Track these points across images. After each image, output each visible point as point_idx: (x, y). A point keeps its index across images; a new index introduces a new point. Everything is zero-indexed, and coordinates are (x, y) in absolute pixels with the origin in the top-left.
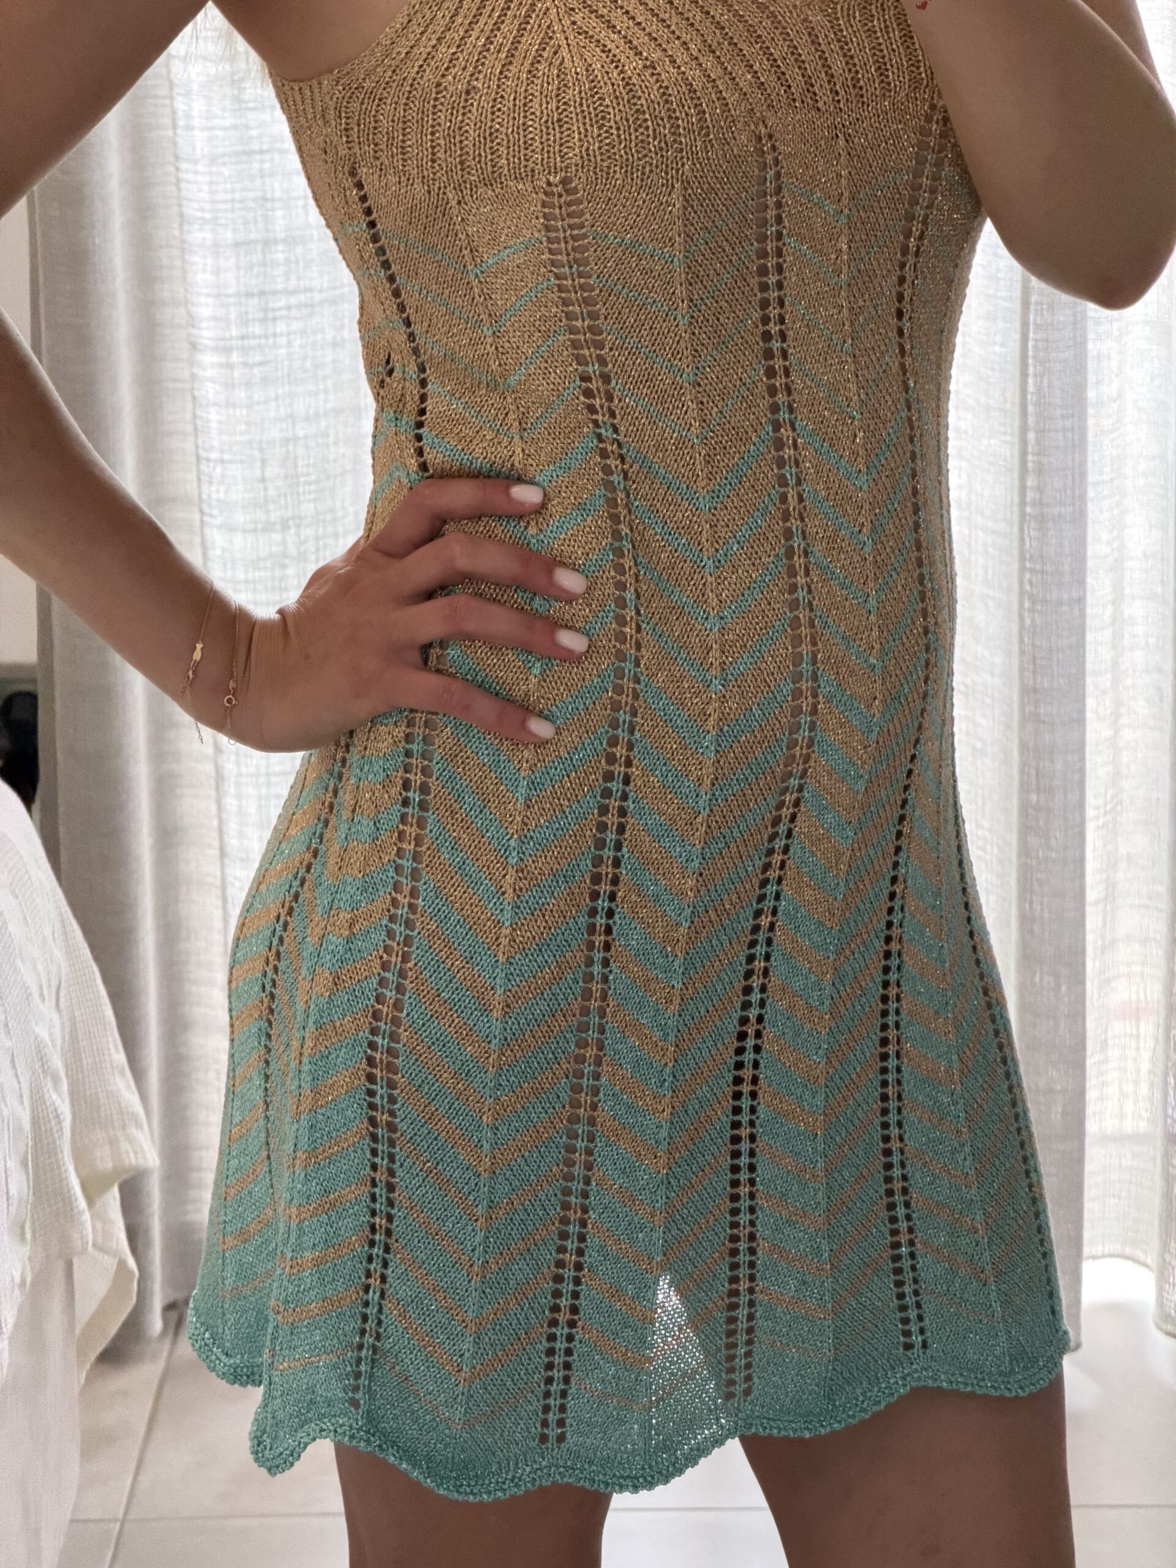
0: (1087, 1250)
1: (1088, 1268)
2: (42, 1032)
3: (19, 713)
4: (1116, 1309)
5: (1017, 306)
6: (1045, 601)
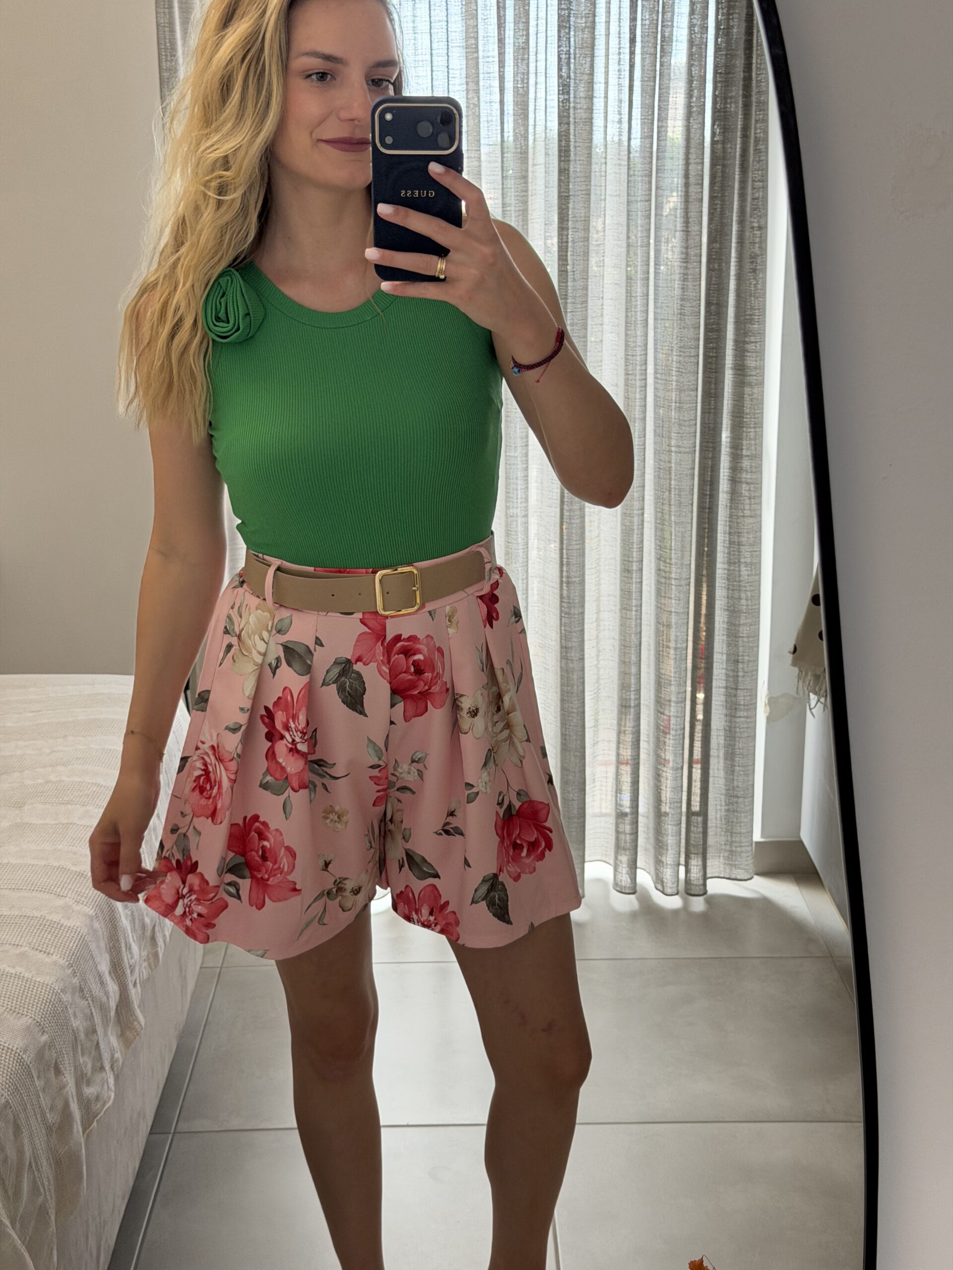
0: (587, 858)
1: (587, 865)
4: (599, 880)
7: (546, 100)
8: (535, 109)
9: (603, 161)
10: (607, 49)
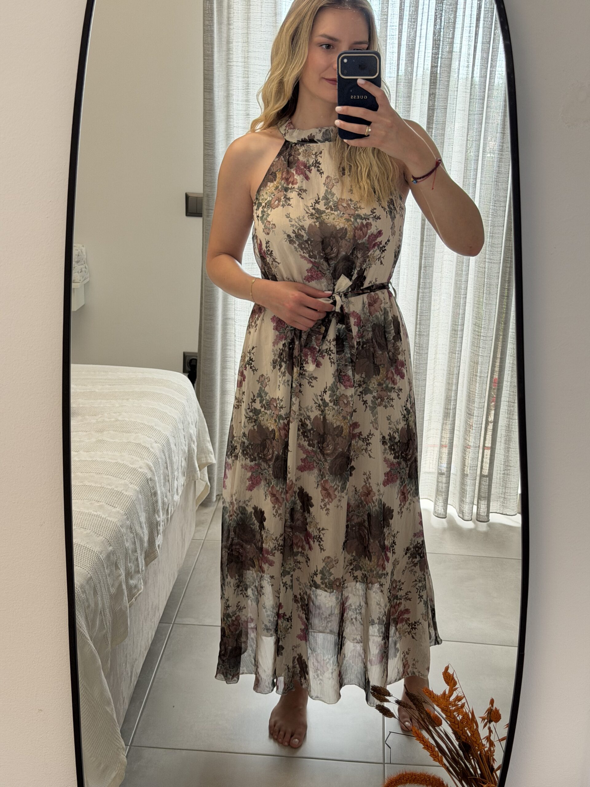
2: (192, 432)
3: (193, 363)
5: (417, 288)
6: (419, 353)
7: (425, 53)
8: (418, 58)
9: (456, 89)
10: (463, 24)
